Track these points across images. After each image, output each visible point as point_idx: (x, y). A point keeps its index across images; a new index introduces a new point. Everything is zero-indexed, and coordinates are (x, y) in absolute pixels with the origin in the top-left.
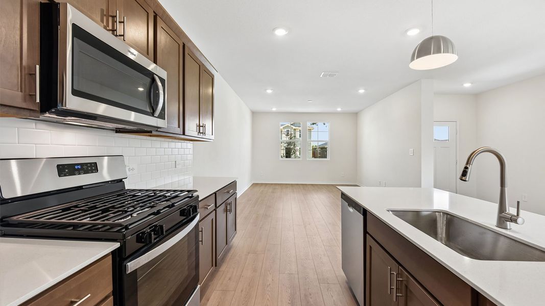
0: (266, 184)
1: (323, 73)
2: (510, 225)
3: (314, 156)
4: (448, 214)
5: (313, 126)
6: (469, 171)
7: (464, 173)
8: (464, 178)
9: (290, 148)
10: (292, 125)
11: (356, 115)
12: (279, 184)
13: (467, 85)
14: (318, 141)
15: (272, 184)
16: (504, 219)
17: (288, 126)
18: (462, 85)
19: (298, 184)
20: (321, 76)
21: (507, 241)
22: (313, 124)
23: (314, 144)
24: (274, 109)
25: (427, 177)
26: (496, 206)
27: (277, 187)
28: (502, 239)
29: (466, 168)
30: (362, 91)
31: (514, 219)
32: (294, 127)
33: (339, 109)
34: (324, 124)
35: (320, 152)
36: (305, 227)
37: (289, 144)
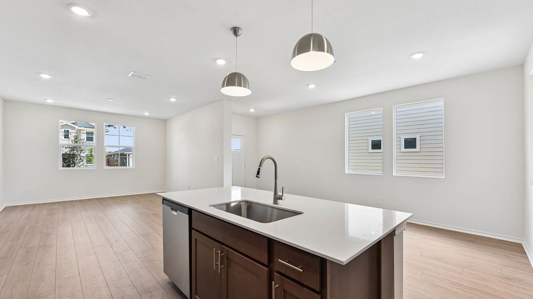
0: (34, 206)
1: (132, 73)
2: (280, 201)
3: (109, 163)
4: (248, 202)
5: (108, 128)
6: (261, 171)
7: (258, 173)
8: (258, 176)
9: (74, 154)
10: (73, 123)
11: (165, 122)
12: (58, 203)
13: (252, 110)
14: (120, 147)
15: (46, 204)
16: (277, 198)
17: (67, 125)
18: (249, 109)
19: (90, 200)
20: (130, 75)
21: (277, 210)
22: (109, 126)
23: (108, 150)
24: (50, 101)
25: (228, 179)
26: (273, 193)
27: (56, 206)
28: (275, 210)
29: (259, 169)
30: (173, 100)
31: (281, 198)
32: (77, 127)
33: (147, 114)
34: (124, 127)
35: (118, 159)
36: (111, 246)
37: (73, 148)
